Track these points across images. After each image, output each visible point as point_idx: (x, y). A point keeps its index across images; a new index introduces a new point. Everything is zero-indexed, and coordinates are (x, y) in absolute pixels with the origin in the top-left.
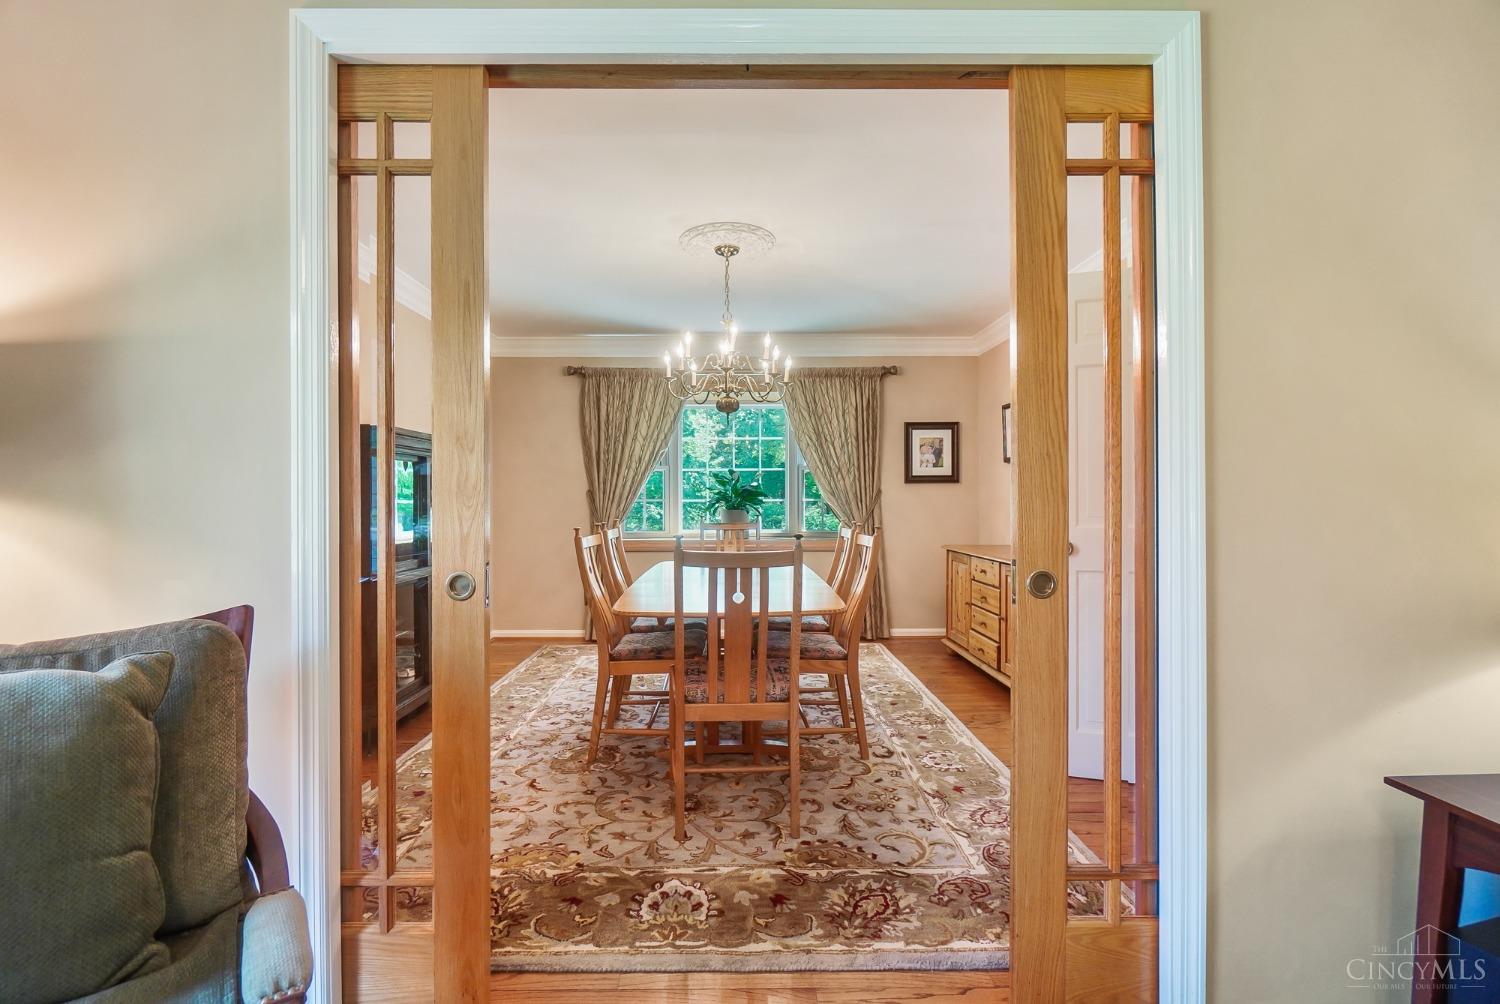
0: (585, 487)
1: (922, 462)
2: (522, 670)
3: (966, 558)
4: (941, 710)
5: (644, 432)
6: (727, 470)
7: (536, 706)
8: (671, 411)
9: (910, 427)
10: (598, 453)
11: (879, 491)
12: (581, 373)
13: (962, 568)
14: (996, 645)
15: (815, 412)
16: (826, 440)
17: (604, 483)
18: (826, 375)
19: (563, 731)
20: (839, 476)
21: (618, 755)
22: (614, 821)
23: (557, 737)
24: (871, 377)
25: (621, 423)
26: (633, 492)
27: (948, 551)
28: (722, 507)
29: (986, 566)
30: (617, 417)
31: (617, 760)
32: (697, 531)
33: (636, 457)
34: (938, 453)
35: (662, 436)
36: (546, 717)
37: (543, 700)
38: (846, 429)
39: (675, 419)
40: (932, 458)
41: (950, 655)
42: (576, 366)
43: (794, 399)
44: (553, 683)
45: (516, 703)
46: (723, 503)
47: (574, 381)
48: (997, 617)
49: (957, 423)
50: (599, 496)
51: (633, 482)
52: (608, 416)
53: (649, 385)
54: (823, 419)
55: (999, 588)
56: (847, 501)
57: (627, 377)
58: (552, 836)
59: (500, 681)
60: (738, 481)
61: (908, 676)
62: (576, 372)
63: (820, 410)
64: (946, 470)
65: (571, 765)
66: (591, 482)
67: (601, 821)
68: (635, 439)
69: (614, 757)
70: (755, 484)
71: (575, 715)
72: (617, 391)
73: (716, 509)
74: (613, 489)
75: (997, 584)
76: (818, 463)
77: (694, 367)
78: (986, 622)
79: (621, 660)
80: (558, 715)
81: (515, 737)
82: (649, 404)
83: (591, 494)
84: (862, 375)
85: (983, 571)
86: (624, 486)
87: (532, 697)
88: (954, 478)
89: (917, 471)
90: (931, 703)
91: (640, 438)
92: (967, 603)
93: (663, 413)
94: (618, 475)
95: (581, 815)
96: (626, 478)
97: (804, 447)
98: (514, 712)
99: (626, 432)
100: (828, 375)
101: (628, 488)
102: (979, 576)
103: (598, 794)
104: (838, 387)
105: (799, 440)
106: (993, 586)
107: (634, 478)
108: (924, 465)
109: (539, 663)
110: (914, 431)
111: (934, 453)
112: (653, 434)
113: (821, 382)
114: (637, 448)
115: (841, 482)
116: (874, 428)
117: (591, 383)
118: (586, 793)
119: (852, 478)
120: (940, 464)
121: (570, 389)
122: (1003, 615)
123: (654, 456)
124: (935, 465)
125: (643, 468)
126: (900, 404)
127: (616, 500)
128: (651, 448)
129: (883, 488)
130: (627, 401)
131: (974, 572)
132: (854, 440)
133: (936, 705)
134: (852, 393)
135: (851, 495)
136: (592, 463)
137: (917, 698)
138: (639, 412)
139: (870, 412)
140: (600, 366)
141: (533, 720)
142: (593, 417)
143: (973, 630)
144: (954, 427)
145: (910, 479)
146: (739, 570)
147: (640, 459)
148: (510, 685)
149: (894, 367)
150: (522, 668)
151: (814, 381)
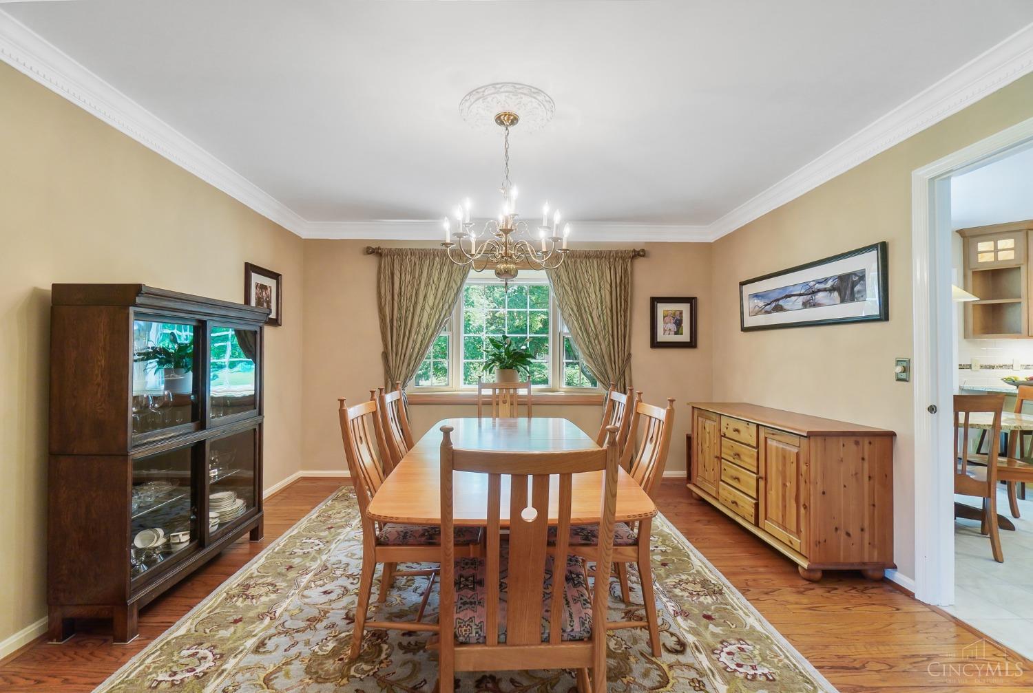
0: (381, 349)
1: (665, 330)
2: (314, 517)
3: (714, 417)
4: (715, 576)
5: (431, 303)
6: (501, 335)
7: (315, 565)
8: (454, 285)
9: (655, 301)
10: (392, 320)
11: (630, 355)
12: (378, 253)
13: (708, 424)
14: (754, 501)
15: (576, 288)
16: (585, 311)
17: (397, 346)
18: (586, 257)
19: (334, 605)
20: (596, 342)
21: (385, 647)
23: (326, 612)
24: (623, 259)
25: (411, 295)
26: (421, 355)
27: (693, 407)
28: (496, 368)
29: (741, 426)
30: (408, 291)
31: (383, 657)
32: (475, 387)
33: (424, 324)
34: (679, 323)
35: (447, 306)
36: (321, 582)
37: (324, 557)
38: (602, 303)
39: (457, 292)
40: (673, 327)
41: (696, 499)
42: (374, 247)
43: (559, 276)
44: (339, 534)
45: (296, 561)
46: (498, 364)
47: (372, 261)
48: (755, 476)
49: (695, 298)
50: (392, 357)
51: (421, 345)
52: (400, 288)
53: (435, 264)
54: (582, 294)
55: (757, 447)
56: (602, 362)
57: (417, 256)
59: (290, 530)
60: (510, 345)
61: (668, 526)
62: (375, 251)
63: (580, 286)
64: (685, 337)
65: (329, 665)
66: (386, 346)
68: (423, 309)
69: (380, 652)
70: (524, 347)
71: (351, 580)
72: (409, 268)
73: (492, 368)
74: (403, 351)
75: (754, 444)
76: (578, 330)
77: (473, 237)
78: (740, 477)
79: (387, 545)
80: (333, 579)
81: (281, 615)
82: (436, 279)
83: (385, 355)
84: (616, 257)
85: (737, 430)
86: (414, 348)
87: (313, 553)
88: (692, 344)
89: (661, 337)
90: (700, 564)
91: (428, 308)
92: (717, 457)
93: (448, 286)
94: (408, 339)
96: (415, 342)
97: (566, 315)
98: (292, 574)
99: (416, 303)
100: (587, 256)
101: (416, 350)
102: (730, 433)
104: (596, 266)
105: (562, 310)
106: (749, 445)
107: (422, 341)
108: (667, 332)
109: (332, 507)
110: (658, 304)
111: (675, 323)
112: (439, 303)
113: (581, 262)
114: (425, 316)
115: (598, 347)
116: (626, 301)
117: (386, 261)
119: (606, 343)
120: (680, 332)
121: (369, 267)
122: (762, 473)
123: (439, 324)
124: (676, 333)
125: (430, 333)
126: (647, 283)
127: (406, 361)
128: (437, 317)
129: (633, 352)
130: (417, 276)
131: (724, 430)
132: (609, 311)
133: (706, 567)
134: (608, 271)
135: (606, 358)
136: (387, 329)
137: (685, 556)
138: (427, 285)
139: (623, 287)
140: (394, 247)
141: (307, 587)
142: (387, 289)
143: (723, 481)
144: (691, 301)
145: (655, 344)
146: (530, 478)
147: (427, 326)
148: (299, 535)
149: (643, 250)
150: (314, 514)
151: (575, 262)
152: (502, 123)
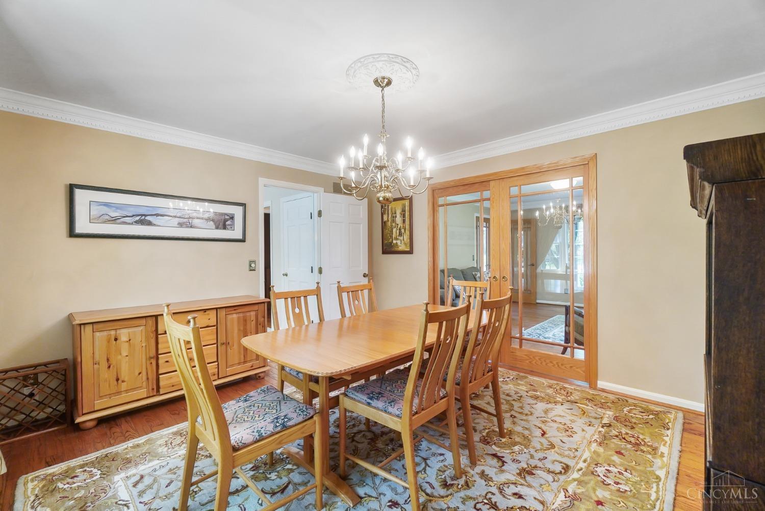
21: (484, 434)
22: (508, 401)
31: (487, 431)
58: (536, 404)
65: (518, 439)
67: (513, 403)
69: (487, 433)
95: (521, 408)
103: (509, 415)
118: (515, 417)
152: (379, 85)
